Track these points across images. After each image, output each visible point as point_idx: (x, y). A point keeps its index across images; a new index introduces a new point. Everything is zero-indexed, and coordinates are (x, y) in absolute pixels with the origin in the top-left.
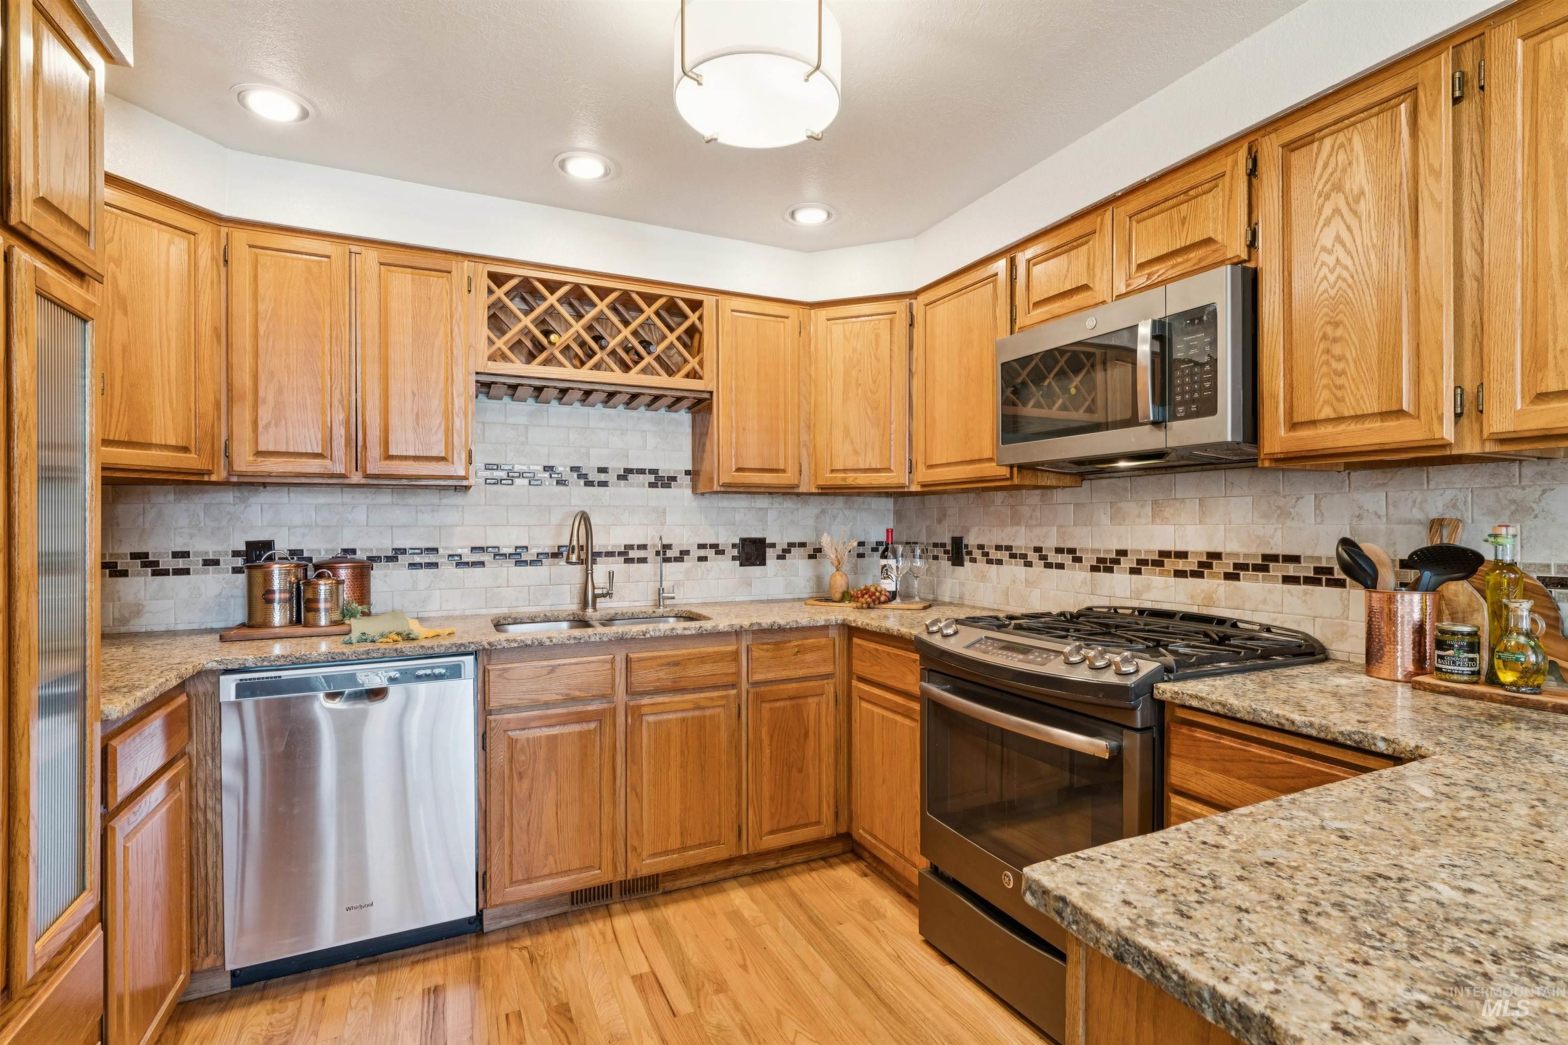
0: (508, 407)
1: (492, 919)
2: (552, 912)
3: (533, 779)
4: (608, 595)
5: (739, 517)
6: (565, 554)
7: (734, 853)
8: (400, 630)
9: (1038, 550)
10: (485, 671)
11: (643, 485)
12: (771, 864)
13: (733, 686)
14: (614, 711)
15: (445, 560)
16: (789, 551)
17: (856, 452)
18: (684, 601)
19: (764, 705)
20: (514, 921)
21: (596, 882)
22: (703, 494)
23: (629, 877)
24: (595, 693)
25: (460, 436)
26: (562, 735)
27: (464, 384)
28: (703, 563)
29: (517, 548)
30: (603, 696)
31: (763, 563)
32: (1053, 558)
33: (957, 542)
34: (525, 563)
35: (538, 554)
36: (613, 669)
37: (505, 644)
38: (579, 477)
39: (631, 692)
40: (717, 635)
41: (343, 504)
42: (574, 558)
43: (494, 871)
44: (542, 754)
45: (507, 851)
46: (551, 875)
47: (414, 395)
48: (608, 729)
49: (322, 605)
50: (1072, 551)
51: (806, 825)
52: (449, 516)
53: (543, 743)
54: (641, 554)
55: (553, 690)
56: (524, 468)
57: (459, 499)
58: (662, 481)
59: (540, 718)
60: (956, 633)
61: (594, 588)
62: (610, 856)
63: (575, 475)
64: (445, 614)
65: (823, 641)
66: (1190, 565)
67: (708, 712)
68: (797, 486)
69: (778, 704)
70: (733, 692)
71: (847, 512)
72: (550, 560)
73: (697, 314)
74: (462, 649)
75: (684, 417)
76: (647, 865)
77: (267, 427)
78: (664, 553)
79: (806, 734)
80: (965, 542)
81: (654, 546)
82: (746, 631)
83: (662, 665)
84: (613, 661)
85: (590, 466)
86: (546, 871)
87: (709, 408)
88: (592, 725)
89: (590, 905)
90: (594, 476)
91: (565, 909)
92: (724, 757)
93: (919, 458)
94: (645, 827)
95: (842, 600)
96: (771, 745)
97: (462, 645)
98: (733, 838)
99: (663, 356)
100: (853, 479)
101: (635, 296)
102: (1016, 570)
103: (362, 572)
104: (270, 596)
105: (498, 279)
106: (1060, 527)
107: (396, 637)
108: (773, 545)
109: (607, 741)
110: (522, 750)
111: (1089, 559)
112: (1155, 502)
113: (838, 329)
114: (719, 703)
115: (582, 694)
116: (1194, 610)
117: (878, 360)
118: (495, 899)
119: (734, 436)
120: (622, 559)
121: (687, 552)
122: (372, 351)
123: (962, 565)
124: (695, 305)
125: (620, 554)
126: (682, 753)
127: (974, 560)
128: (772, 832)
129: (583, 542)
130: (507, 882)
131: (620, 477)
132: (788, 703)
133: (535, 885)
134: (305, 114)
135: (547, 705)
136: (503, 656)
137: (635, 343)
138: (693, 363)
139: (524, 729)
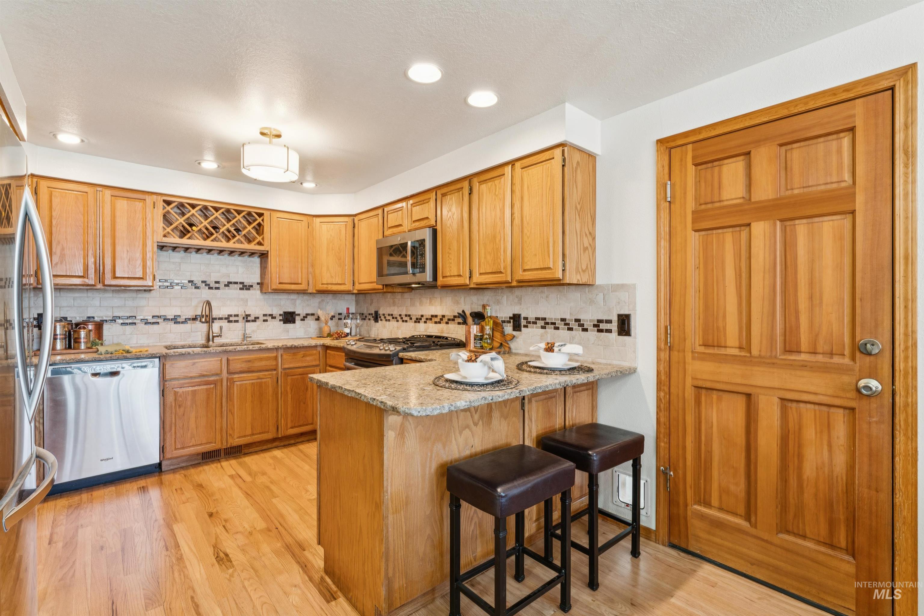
0: (171, 254)
1: (166, 466)
2: (193, 463)
3: (185, 408)
4: (220, 336)
5: (283, 303)
6: (199, 319)
7: (275, 436)
8: (124, 349)
9: (400, 315)
10: (164, 365)
11: (237, 289)
12: (292, 442)
13: (275, 370)
14: (222, 380)
15: (139, 321)
16: (306, 317)
17: (332, 277)
18: (257, 339)
19: (289, 377)
20: (176, 467)
21: (214, 449)
22: (265, 293)
23: (228, 446)
24: (213, 373)
25: (149, 269)
26: (198, 390)
27: (152, 247)
28: (266, 323)
29: (175, 316)
30: (217, 375)
31: (294, 322)
32: (405, 318)
33: (376, 312)
34: (179, 323)
35: (185, 319)
36: (221, 363)
37: (173, 353)
38: (206, 285)
39: (229, 373)
40: (268, 350)
41: (88, 297)
42: (203, 320)
43: (168, 444)
44: (189, 398)
45: (173, 437)
46: (193, 446)
47: (128, 251)
48: (219, 387)
49: (82, 340)
50: (409, 316)
51: (307, 425)
52: (143, 303)
53: (190, 393)
54: (236, 319)
55: (195, 371)
56: (179, 281)
57: (146, 295)
58: (246, 287)
59: (188, 383)
60: (355, 344)
61: (213, 333)
62: (220, 438)
63: (204, 284)
64: (139, 345)
65: (315, 352)
66: (437, 320)
67: (263, 380)
68: (307, 290)
69: (295, 377)
70: (275, 372)
71: (334, 301)
72: (191, 321)
73: (261, 218)
74: (154, 355)
75: (256, 260)
76: (236, 441)
77: (56, 264)
78: (247, 318)
79: (307, 389)
80: (379, 313)
81: (242, 315)
82: (280, 348)
83: (243, 362)
84: (221, 360)
85: (211, 281)
86: (191, 444)
87: (267, 256)
88: (212, 386)
89: (211, 460)
90: (213, 285)
91: (200, 461)
92: (271, 398)
93: (356, 280)
94: (235, 426)
95: (327, 337)
96: (291, 393)
97: (153, 354)
98: (275, 430)
99: (246, 235)
100: (330, 287)
101: (232, 211)
102: (393, 323)
103: (99, 326)
104: (56, 337)
105: (168, 203)
106: (406, 307)
107: (122, 352)
108: (299, 315)
109: (218, 392)
110: (181, 396)
111: (414, 319)
112: (430, 298)
113: (324, 226)
114: (268, 377)
115: (208, 373)
116: (439, 334)
117: (341, 240)
118: (168, 455)
119: (278, 269)
120: (227, 321)
121: (258, 318)
122: (108, 232)
123: (378, 322)
124: (260, 215)
125: (226, 319)
126: (252, 396)
127: (381, 320)
128: (292, 428)
129: (207, 313)
130: (173, 448)
131: (225, 285)
132: (299, 376)
133: (186, 450)
134: (82, 141)
135: (191, 378)
136: (172, 359)
137: (232, 229)
138: (259, 239)
139: (181, 388)
